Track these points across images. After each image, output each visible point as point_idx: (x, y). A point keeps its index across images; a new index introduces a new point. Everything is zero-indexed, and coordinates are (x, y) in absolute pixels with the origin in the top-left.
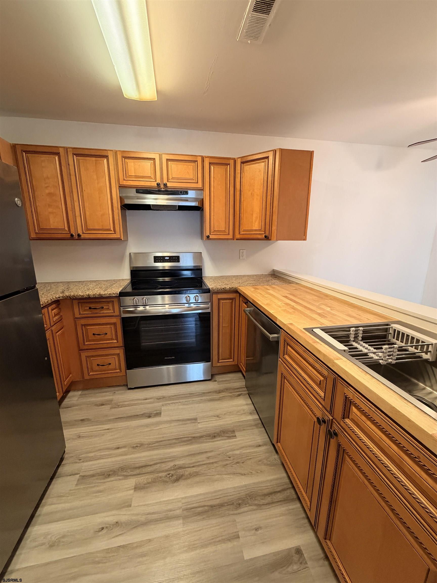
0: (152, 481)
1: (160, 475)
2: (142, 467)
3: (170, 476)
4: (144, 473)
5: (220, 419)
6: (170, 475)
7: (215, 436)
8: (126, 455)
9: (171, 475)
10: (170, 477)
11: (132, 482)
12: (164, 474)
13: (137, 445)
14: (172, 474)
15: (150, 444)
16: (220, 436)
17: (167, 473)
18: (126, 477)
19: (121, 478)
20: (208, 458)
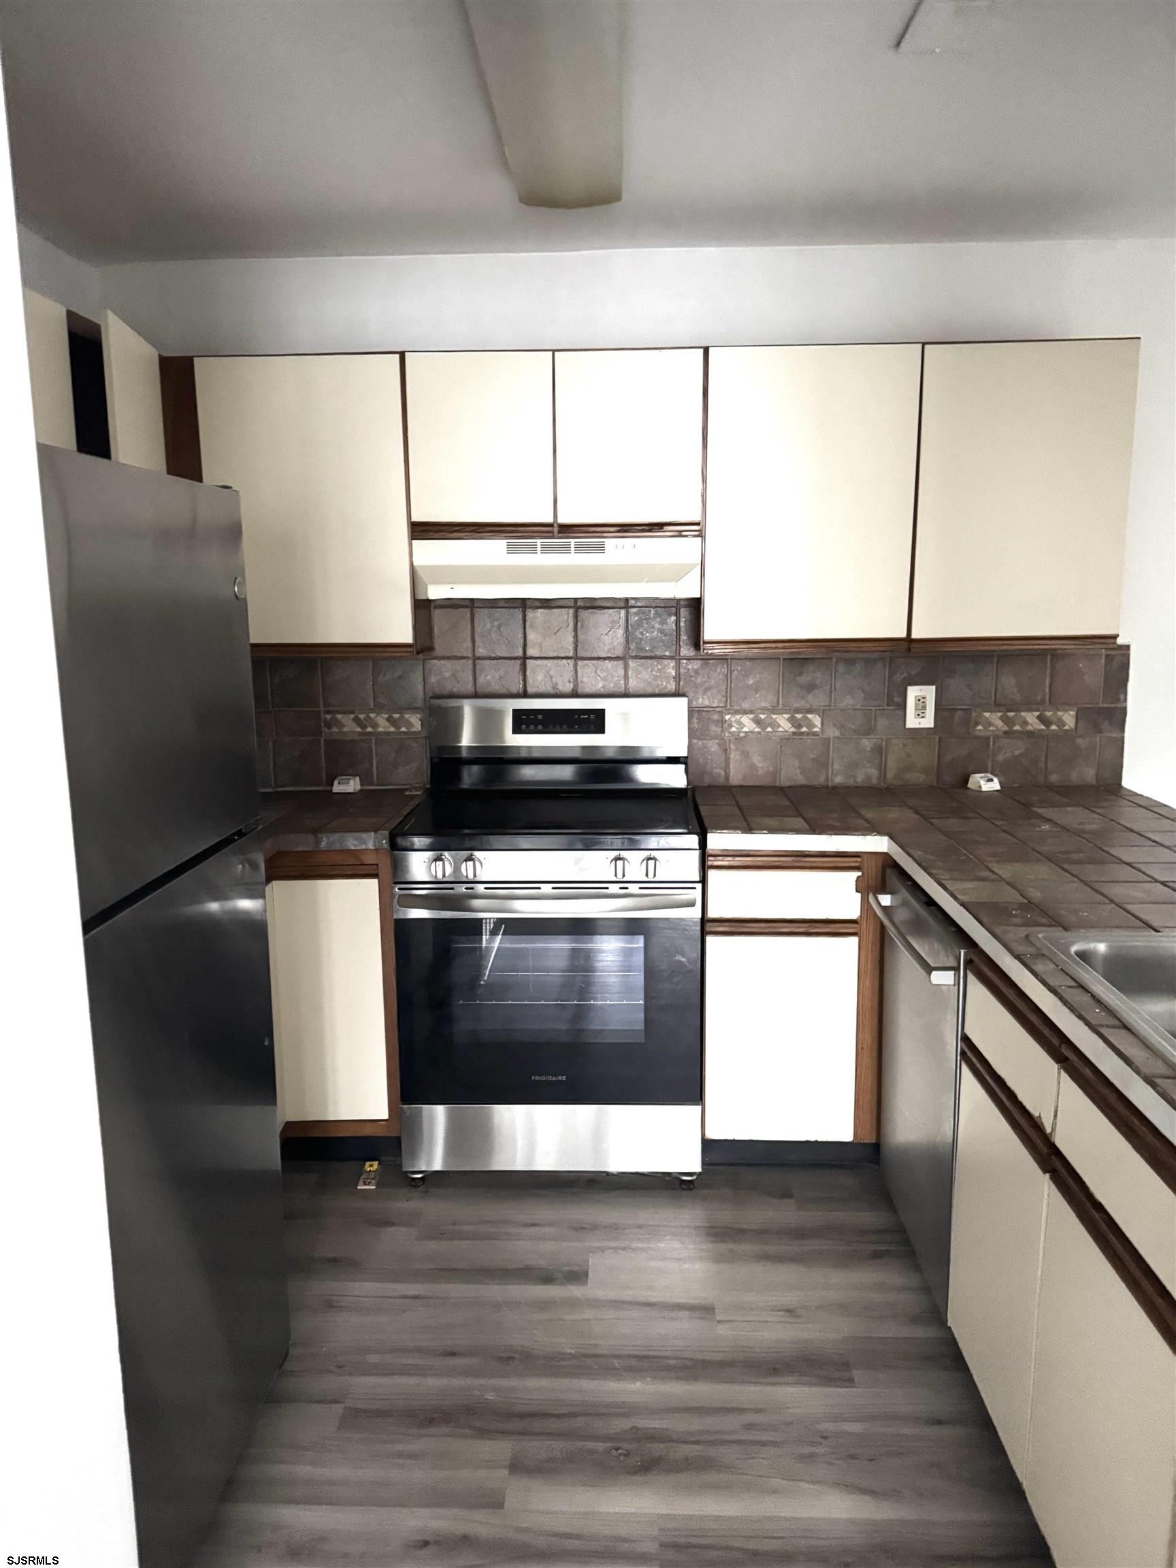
0: (563, 1457)
1: (590, 1445)
2: (532, 1415)
3: (620, 1454)
4: (539, 1434)
5: (800, 1320)
6: (620, 1451)
7: (775, 1369)
8: (476, 1375)
9: (625, 1452)
10: (622, 1458)
11: (503, 1448)
12: (601, 1446)
13: (513, 1355)
14: (626, 1450)
15: (553, 1358)
16: (793, 1372)
17: (609, 1444)
18: (483, 1433)
19: (467, 1431)
20: (749, 1427)
